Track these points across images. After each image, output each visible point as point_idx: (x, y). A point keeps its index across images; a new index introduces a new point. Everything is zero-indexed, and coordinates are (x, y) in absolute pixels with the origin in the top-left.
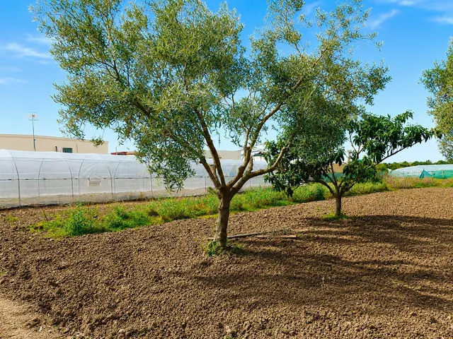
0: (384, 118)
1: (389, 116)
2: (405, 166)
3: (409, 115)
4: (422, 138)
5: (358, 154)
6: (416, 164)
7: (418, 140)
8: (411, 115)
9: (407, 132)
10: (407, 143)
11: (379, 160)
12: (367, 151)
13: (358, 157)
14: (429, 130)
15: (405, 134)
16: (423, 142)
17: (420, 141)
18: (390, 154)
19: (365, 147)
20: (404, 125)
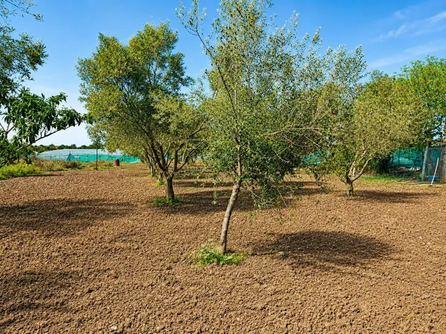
0: (37, 97)
1: (43, 96)
2: (52, 150)
3: (62, 97)
4: (76, 122)
5: (7, 133)
6: (62, 147)
7: (71, 123)
8: (65, 99)
9: (61, 115)
10: (61, 126)
11: (33, 141)
12: (17, 130)
13: (6, 137)
14: (82, 115)
15: (59, 117)
16: (77, 126)
17: (74, 125)
18: (43, 136)
19: (16, 126)
20: (59, 108)
